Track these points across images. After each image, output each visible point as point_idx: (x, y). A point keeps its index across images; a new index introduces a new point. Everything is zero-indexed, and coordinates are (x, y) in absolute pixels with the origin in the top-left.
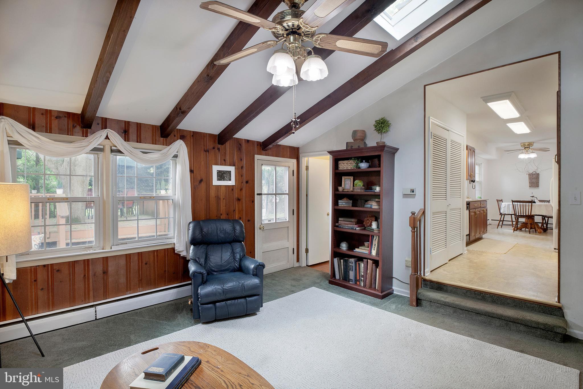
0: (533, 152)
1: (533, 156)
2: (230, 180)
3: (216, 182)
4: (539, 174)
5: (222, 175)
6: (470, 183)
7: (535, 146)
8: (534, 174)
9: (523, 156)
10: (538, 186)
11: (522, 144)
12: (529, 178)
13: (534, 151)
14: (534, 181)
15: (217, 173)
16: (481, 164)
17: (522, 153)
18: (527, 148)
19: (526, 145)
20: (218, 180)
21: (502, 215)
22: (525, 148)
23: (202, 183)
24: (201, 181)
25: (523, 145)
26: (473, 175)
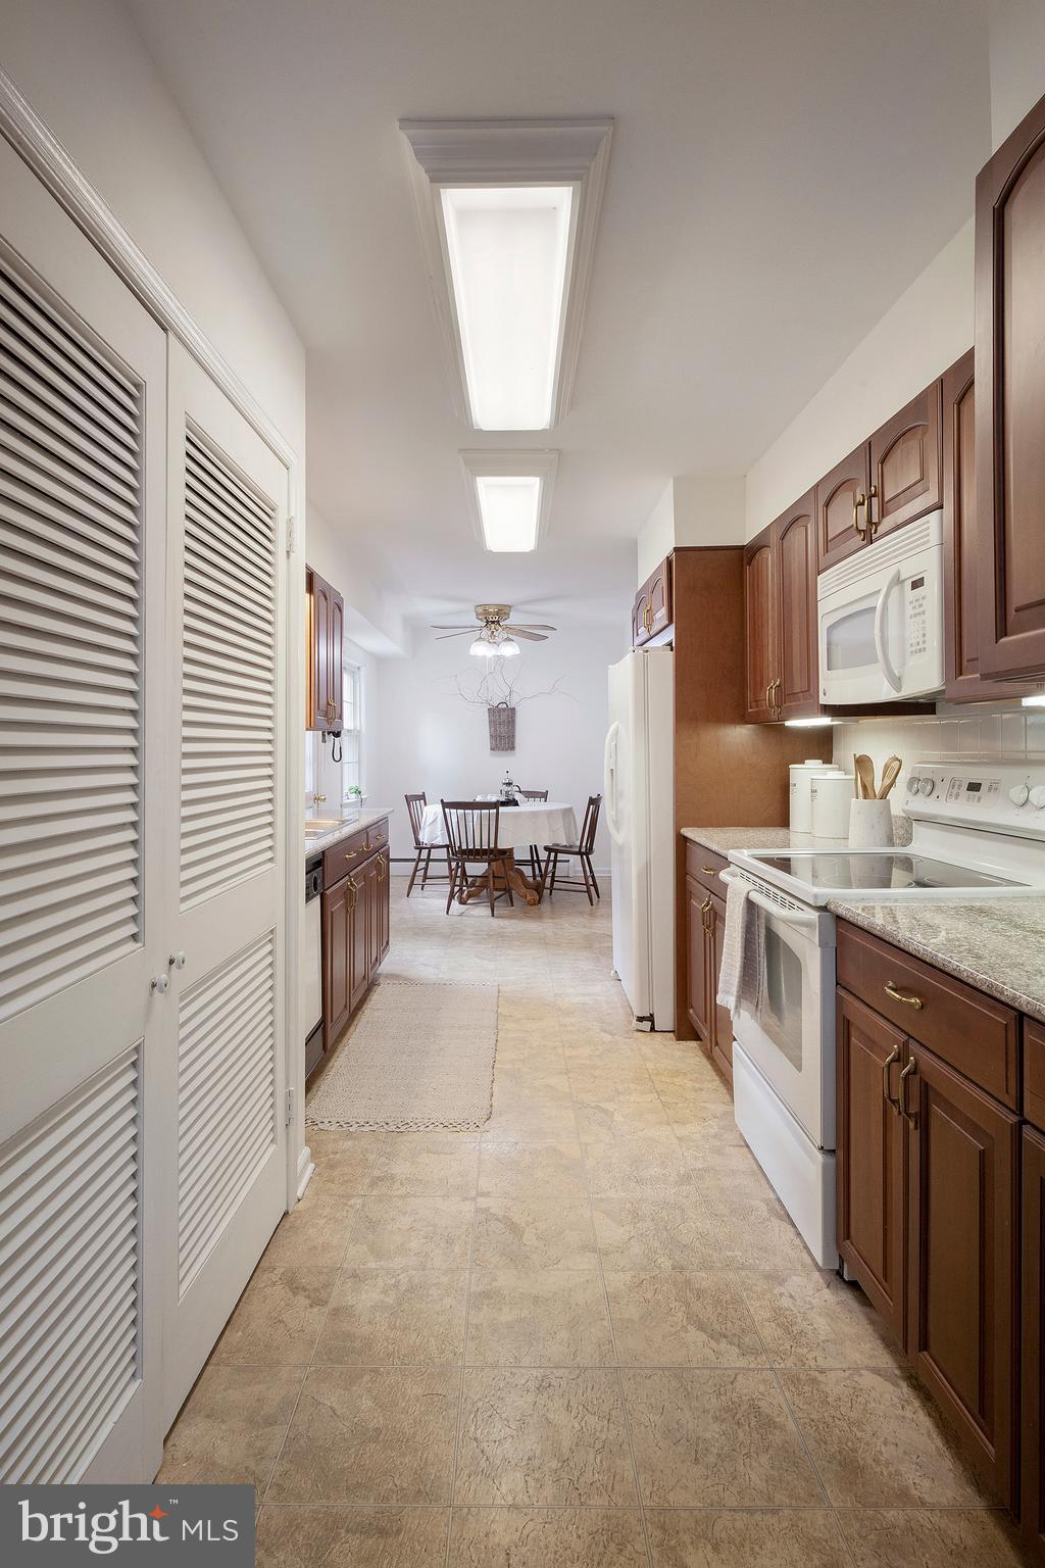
0: (508, 639)
1: (510, 650)
4: (514, 709)
6: (324, 741)
7: (514, 619)
8: (504, 710)
9: (481, 650)
10: (513, 748)
11: (480, 610)
12: (490, 722)
13: (510, 636)
14: (503, 730)
16: (359, 668)
17: (480, 639)
18: (493, 622)
19: (490, 613)
21: (421, 849)
22: (487, 622)
25: (481, 614)
26: (338, 711)
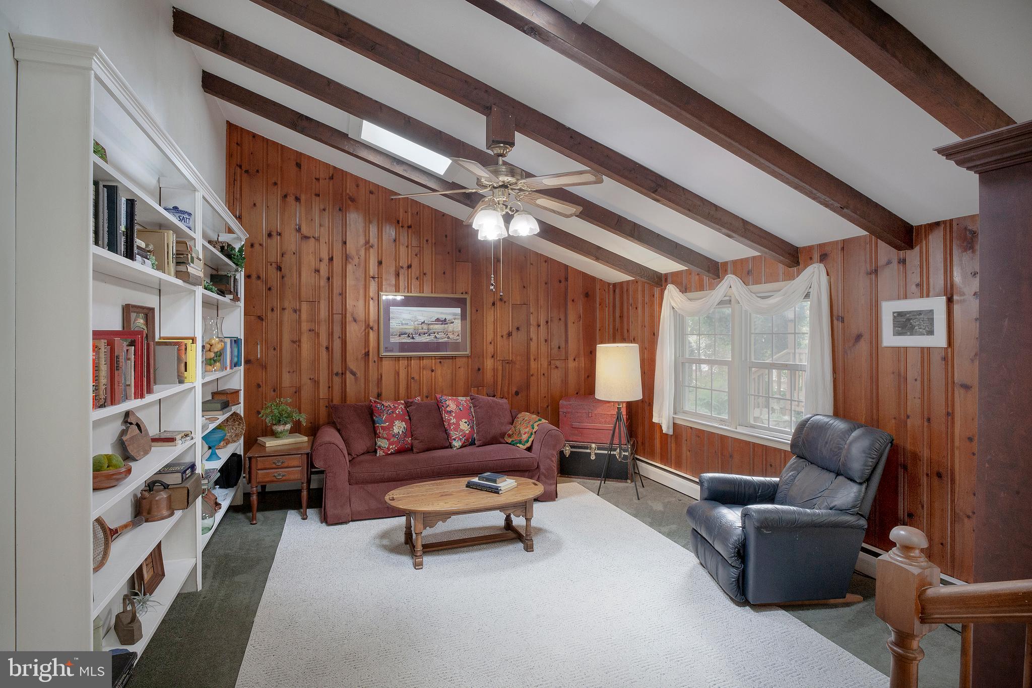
2: (931, 333)
3: (889, 338)
5: (904, 323)
15: (894, 317)
20: (897, 333)
23: (862, 341)
24: (859, 337)
